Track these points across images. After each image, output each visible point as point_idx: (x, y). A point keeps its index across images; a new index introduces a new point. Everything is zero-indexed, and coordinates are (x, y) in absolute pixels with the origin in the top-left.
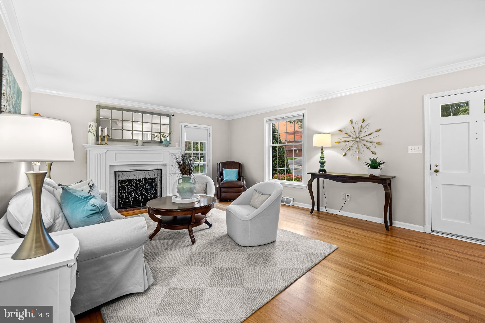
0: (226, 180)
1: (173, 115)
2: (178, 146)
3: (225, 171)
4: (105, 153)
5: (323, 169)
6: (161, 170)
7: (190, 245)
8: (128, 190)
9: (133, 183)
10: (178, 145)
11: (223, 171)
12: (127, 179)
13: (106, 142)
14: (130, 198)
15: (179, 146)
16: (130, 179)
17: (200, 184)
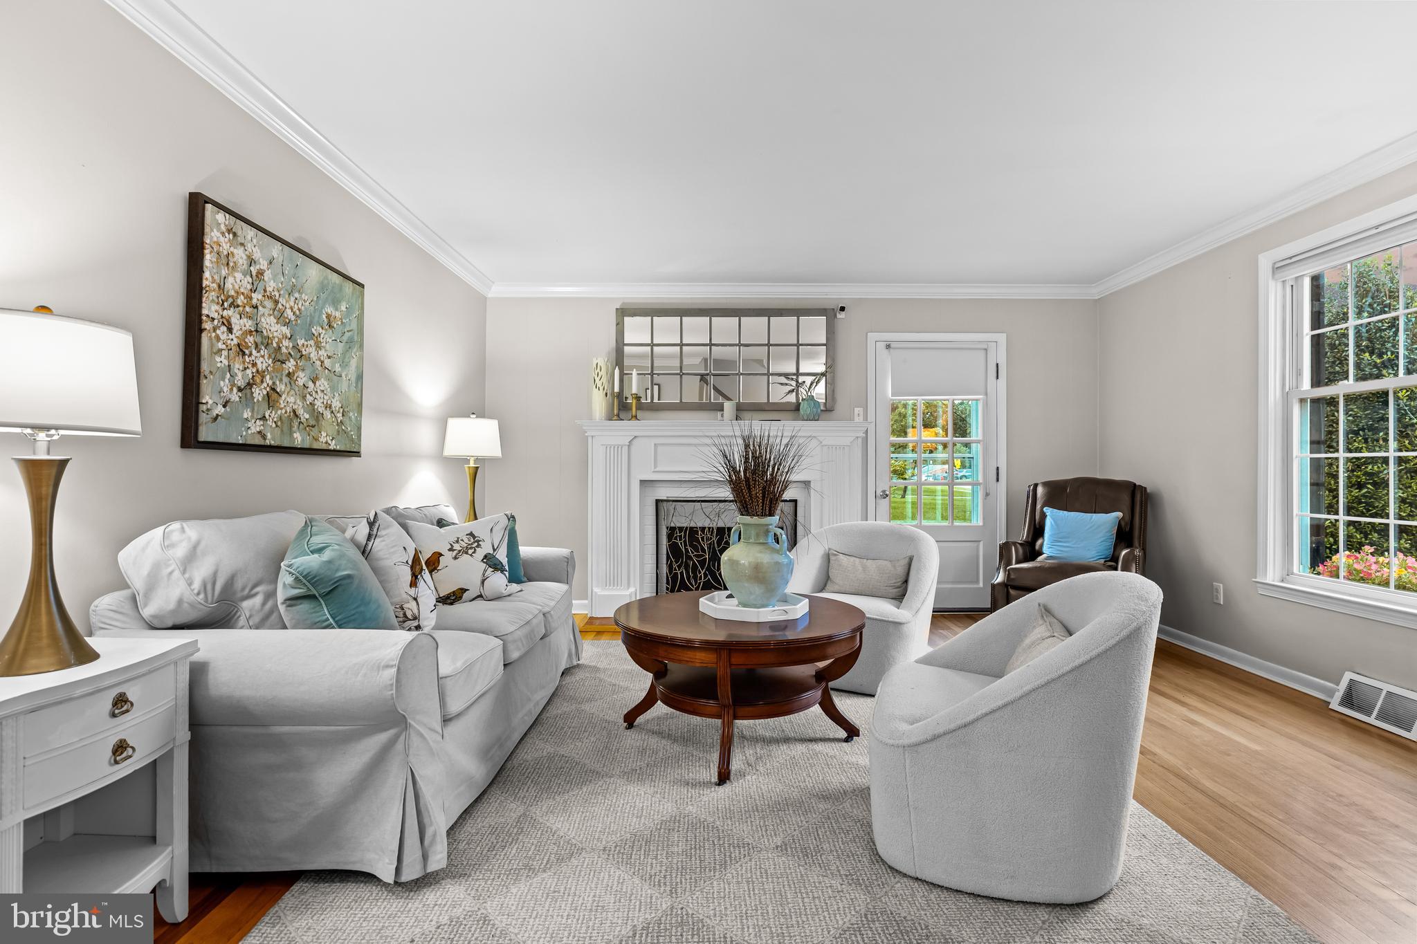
0: (1049, 558)
1: (842, 309)
2: (861, 417)
3: (1053, 518)
4: (629, 446)
6: (795, 501)
7: (707, 784)
8: (688, 561)
9: (703, 538)
10: (862, 413)
11: (1044, 516)
12: (685, 525)
13: (634, 413)
14: (693, 587)
15: (866, 418)
16: (693, 525)
17: (886, 562)
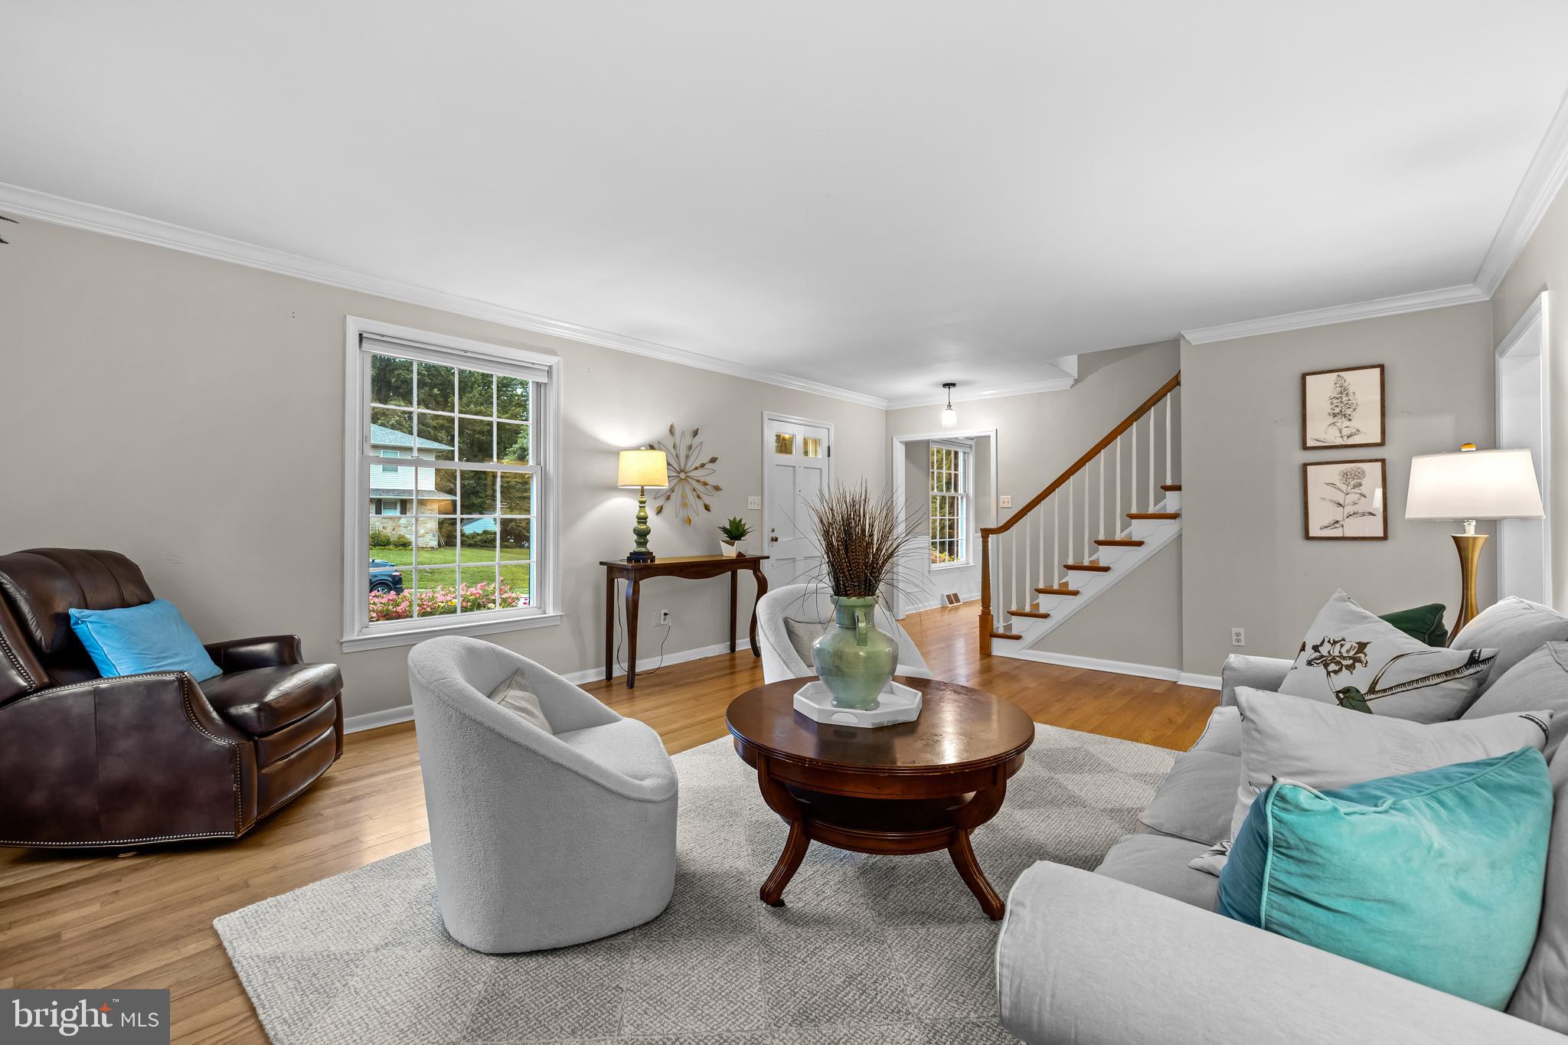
5: (644, 550)
